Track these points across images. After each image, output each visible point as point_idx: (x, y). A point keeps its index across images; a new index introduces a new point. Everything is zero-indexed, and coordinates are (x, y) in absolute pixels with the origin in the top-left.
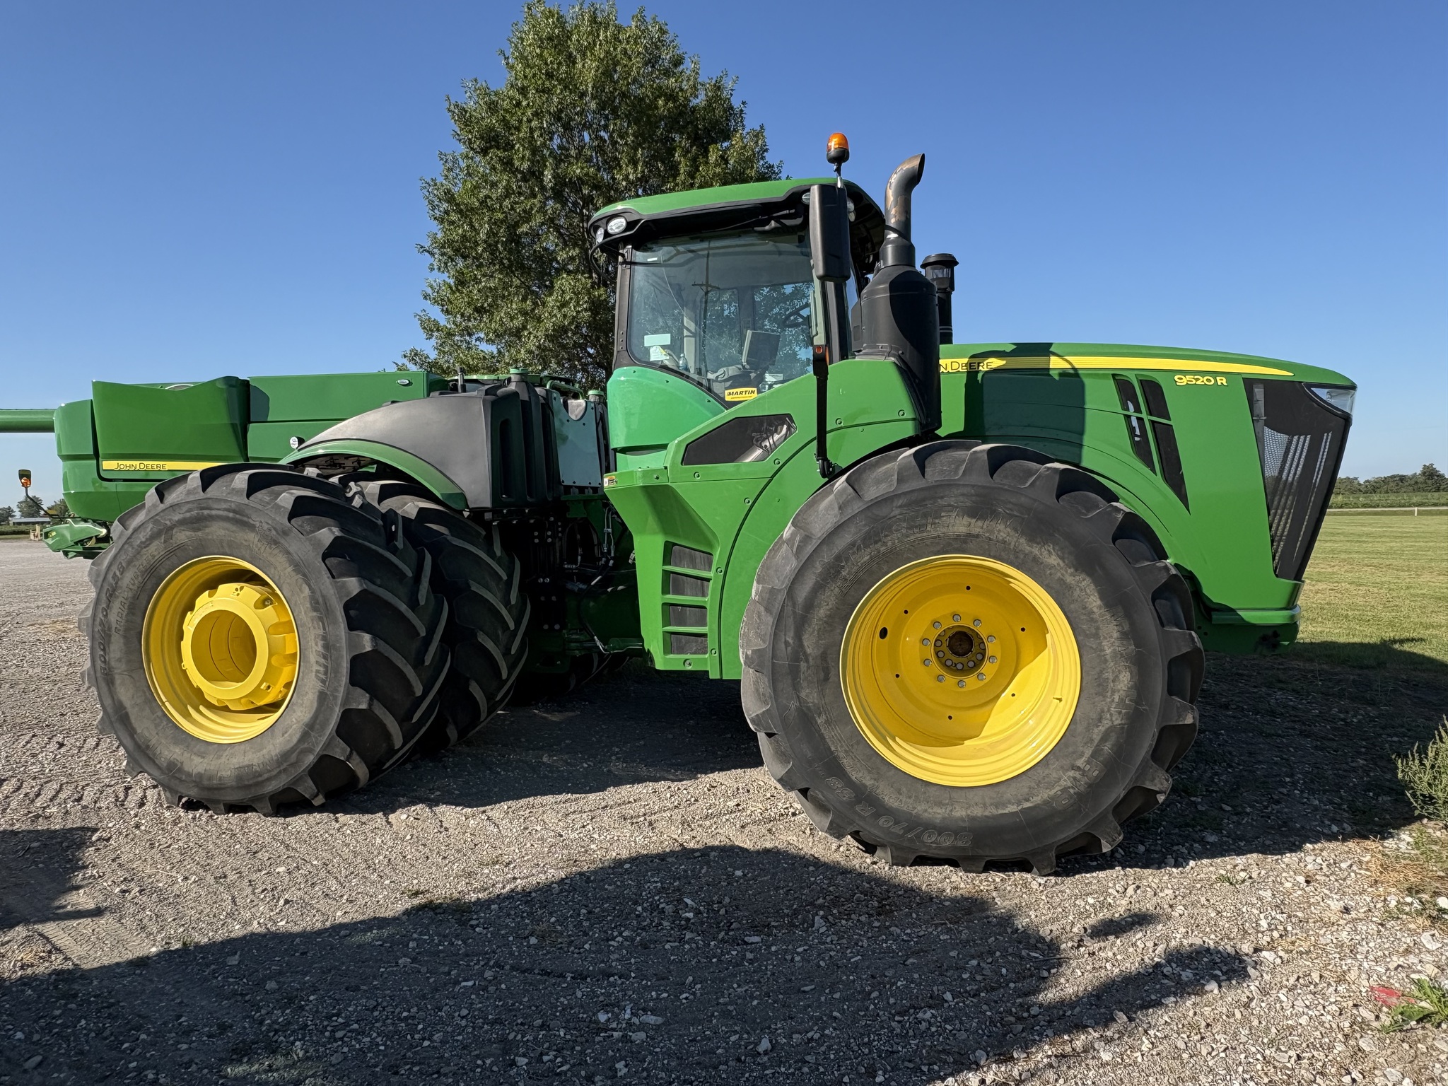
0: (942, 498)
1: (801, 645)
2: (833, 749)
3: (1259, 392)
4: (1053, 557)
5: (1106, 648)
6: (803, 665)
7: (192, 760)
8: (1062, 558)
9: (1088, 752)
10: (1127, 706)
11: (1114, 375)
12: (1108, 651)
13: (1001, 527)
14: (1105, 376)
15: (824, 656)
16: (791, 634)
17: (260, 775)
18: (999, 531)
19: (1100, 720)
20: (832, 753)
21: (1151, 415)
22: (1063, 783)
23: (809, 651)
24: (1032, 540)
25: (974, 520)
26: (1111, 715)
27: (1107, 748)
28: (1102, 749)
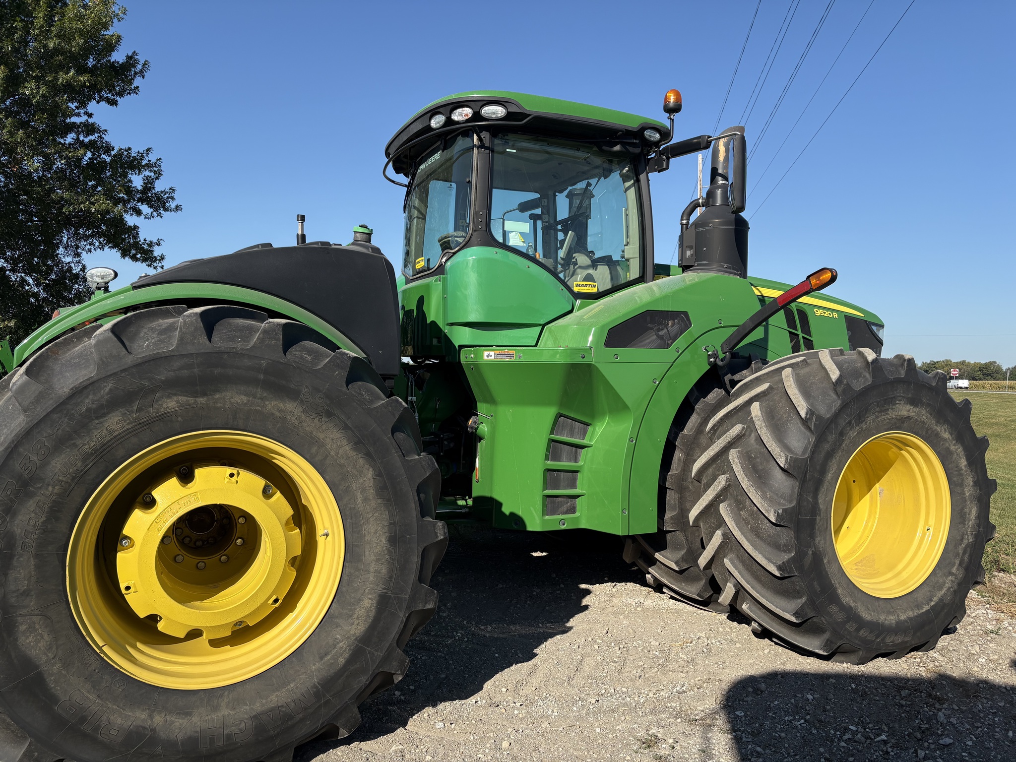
1: (817, 503)
2: (833, 582)
4: (947, 433)
5: (966, 492)
6: (818, 518)
8: (951, 434)
9: (957, 562)
10: (975, 530)
12: (967, 495)
13: (924, 412)
15: (826, 510)
16: (811, 494)
18: (923, 415)
19: (962, 540)
20: (833, 585)
22: (947, 585)
23: (821, 507)
24: (937, 422)
25: (912, 407)
26: (968, 536)
27: (966, 559)
28: (964, 559)
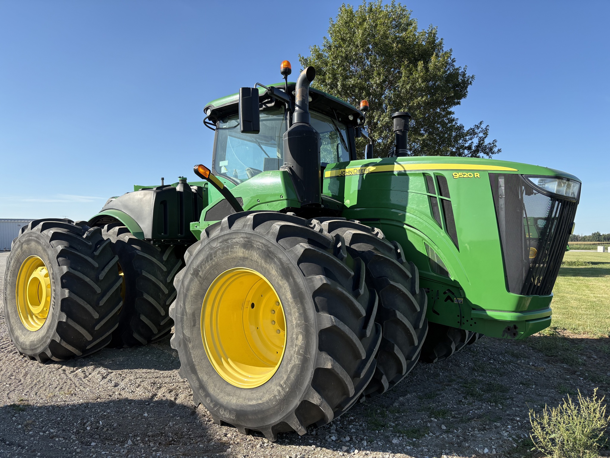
0: (235, 238)
1: (185, 308)
2: (194, 360)
3: (502, 181)
4: (274, 270)
6: (185, 317)
7: (22, 336)
8: (277, 271)
9: (285, 377)
10: (301, 355)
11: (424, 174)
13: (255, 254)
14: (418, 175)
15: (193, 314)
16: (182, 302)
17: (36, 346)
19: (290, 360)
20: (193, 362)
21: (441, 195)
22: (275, 393)
23: (187, 311)
24: (266, 261)
25: (245, 250)
26: (295, 358)
28: (290, 377)
